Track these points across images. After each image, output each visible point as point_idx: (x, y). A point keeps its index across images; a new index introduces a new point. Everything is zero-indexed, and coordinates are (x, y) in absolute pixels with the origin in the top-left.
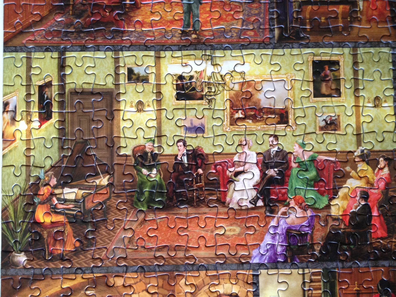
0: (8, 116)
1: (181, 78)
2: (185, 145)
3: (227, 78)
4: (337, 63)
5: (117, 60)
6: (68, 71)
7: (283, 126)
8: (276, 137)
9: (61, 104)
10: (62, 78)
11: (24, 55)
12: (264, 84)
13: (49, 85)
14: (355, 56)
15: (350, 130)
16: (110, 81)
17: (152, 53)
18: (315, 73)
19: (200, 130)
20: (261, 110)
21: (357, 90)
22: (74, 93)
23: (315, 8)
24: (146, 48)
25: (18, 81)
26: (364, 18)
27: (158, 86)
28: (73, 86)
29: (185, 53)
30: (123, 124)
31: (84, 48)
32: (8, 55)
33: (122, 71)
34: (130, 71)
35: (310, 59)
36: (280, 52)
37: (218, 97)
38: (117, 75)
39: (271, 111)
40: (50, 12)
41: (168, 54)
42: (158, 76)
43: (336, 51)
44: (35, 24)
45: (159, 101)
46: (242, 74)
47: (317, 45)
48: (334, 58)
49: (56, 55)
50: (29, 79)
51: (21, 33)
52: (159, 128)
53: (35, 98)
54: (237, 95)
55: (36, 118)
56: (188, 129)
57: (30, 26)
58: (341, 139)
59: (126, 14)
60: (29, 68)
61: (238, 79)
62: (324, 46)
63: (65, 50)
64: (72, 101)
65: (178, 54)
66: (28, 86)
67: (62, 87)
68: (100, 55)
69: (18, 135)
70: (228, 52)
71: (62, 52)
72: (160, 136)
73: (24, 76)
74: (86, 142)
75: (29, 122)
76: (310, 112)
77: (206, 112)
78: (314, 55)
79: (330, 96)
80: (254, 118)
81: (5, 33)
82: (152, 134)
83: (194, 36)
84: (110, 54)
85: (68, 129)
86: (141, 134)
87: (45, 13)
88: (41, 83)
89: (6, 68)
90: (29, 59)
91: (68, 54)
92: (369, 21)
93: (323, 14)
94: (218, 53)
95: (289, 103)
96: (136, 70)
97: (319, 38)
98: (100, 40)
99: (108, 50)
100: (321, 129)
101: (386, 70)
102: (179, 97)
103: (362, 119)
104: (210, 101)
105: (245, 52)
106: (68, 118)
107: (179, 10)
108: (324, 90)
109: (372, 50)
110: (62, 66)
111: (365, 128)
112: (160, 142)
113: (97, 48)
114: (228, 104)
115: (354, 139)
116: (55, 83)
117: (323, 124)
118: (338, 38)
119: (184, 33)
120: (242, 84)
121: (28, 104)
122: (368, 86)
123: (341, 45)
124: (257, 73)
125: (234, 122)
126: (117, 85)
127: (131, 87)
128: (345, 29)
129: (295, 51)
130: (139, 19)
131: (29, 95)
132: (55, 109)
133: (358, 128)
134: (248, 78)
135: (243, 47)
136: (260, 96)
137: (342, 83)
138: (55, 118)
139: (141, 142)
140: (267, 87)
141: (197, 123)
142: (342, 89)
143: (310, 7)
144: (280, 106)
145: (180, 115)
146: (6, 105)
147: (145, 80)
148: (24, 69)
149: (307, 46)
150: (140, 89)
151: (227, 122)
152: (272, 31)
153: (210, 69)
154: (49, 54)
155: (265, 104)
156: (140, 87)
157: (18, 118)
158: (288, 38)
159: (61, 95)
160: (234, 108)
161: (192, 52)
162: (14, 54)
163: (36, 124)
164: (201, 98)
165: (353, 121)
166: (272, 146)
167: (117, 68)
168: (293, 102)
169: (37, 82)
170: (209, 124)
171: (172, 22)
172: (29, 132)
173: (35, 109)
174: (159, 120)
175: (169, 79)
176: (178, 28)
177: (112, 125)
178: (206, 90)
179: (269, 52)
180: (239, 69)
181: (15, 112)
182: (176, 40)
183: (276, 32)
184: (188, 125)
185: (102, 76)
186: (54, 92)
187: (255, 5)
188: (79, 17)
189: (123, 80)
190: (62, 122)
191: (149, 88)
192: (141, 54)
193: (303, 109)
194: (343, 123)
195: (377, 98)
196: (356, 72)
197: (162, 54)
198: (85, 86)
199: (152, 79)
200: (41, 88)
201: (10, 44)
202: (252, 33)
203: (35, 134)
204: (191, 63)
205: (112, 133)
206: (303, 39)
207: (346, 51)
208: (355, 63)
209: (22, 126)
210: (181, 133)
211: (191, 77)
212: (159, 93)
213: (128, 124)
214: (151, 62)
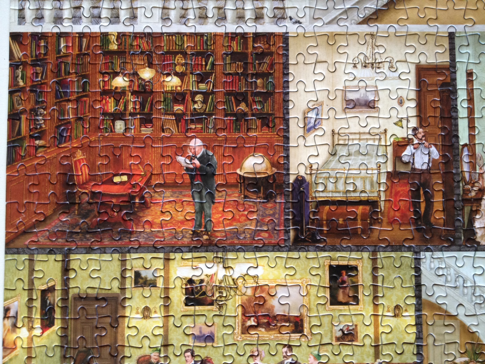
0: (9, 323)
1: (191, 281)
2: (193, 355)
3: (240, 281)
4: (355, 268)
5: (123, 262)
6: (72, 275)
7: (297, 336)
8: (290, 347)
9: (64, 309)
10: (66, 282)
11: (26, 257)
12: (279, 289)
13: (52, 289)
14: (374, 260)
15: (368, 341)
16: (116, 285)
17: (161, 255)
18: (332, 279)
19: (210, 338)
20: (275, 317)
21: (376, 298)
22: (79, 298)
23: (333, 208)
24: (155, 249)
25: (20, 285)
26: (385, 220)
27: (167, 289)
28: (76, 291)
29: (196, 255)
30: (128, 332)
31: (90, 250)
32: (10, 257)
33: (128, 274)
34: (137, 275)
35: (327, 263)
36: (295, 255)
37: (230, 303)
38: (123, 278)
39: (286, 318)
40: (55, 211)
41: (178, 256)
42: (166, 279)
43: (354, 255)
44: (39, 223)
45: (166, 307)
46: (255, 277)
47: (334, 249)
48: (352, 263)
49: (59, 257)
50: (31, 282)
51: (24, 233)
52: (166, 337)
53: (37, 304)
54: (249, 300)
55: (37, 324)
56: (197, 338)
57: (34, 226)
58: (358, 351)
59: (134, 213)
60: (32, 271)
61: (251, 283)
62: (342, 250)
63: (70, 251)
64: (76, 306)
65: (189, 255)
66: (31, 290)
67: (66, 291)
68: (106, 257)
69: (19, 343)
70: (241, 255)
71: (67, 255)
72: (166, 345)
73: (26, 280)
74: (88, 351)
75: (31, 329)
76: (326, 321)
77: (217, 320)
78: (332, 259)
79: (347, 304)
80: (268, 326)
81: (7, 233)
82: (158, 343)
83: (205, 237)
84: (116, 256)
85: (71, 337)
86: (146, 343)
87: (49, 212)
88: (44, 287)
89: (7, 270)
90: (31, 260)
91: (72, 257)
92: (391, 222)
93: (341, 215)
94: (230, 255)
95: (304, 311)
96: (144, 273)
97: (337, 241)
98: (106, 242)
99: (115, 251)
100: (338, 339)
101: (408, 277)
102: (188, 302)
103: (381, 329)
104: (221, 307)
105: (258, 255)
106: (71, 324)
107: (190, 209)
108: (341, 297)
109: (393, 254)
110: (66, 270)
111: (384, 339)
112: (166, 351)
113: (103, 250)
114: (240, 310)
115: (372, 351)
116: (58, 287)
117: (340, 334)
118: (356, 241)
119: (195, 233)
120: (256, 289)
121: (30, 308)
122: (388, 293)
123: (359, 248)
124: (271, 277)
125: (246, 330)
126: (123, 289)
127: (138, 292)
128: (364, 231)
129: (311, 255)
130: (149, 218)
131: (31, 300)
132: (58, 315)
133: (377, 339)
134: (261, 283)
135: (257, 249)
136: (274, 302)
137: (360, 289)
138: (58, 325)
139: (146, 351)
140: (281, 292)
141: (206, 331)
142: (360, 297)
143: (327, 207)
144: (295, 313)
145: (188, 322)
146: (7, 310)
147: (153, 284)
148: (26, 272)
149: (323, 250)
150: (147, 293)
151: (238, 330)
152: (287, 232)
153: (221, 273)
154: (52, 257)
155: (278, 310)
156: (147, 292)
157: (19, 324)
158: (304, 241)
159: (64, 300)
160: (245, 315)
161: (203, 254)
162: (16, 256)
163: (38, 332)
164: (212, 304)
165: (371, 332)
166: (286, 357)
167: (124, 271)
168: (309, 310)
169: (40, 286)
170: (219, 332)
171: (182, 222)
172: (31, 339)
173: (37, 315)
174: (165, 327)
175: (178, 283)
176: (189, 227)
177: (116, 333)
178: (217, 295)
179: (284, 255)
180: (252, 272)
181: (16, 317)
182: (186, 241)
183: (292, 234)
184: (197, 333)
185: (108, 280)
186: (57, 297)
187: (269, 205)
188: (85, 216)
189: (129, 284)
190: (64, 329)
191: (157, 292)
192: (149, 256)
193: (319, 317)
194: (362, 332)
195: (397, 307)
196: (375, 278)
197: (172, 256)
198: (90, 291)
199: (160, 283)
200: (44, 293)
201: (12, 245)
202: (266, 235)
203: (37, 342)
204: (202, 265)
205: (116, 340)
206: (319, 241)
207: (366, 255)
208: (375, 269)
209: (23, 333)
210: (190, 341)
211: (202, 281)
212: (167, 298)
213: (133, 332)
214: (159, 264)
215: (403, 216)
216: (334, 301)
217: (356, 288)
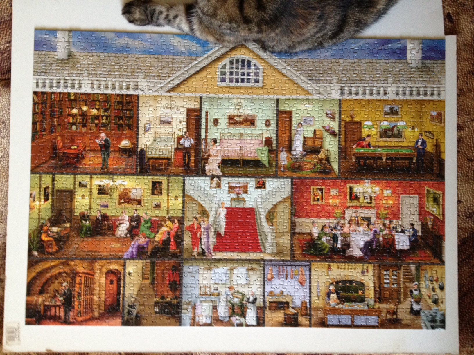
0: (32, 199)
1: (100, 186)
2: (100, 212)
3: (118, 187)
4: (161, 182)
5: (75, 178)
6: (56, 182)
7: (139, 206)
8: (136, 210)
9: (53, 195)
10: (53, 185)
11: (38, 175)
12: (133, 190)
13: (48, 187)
14: (168, 180)
15: (165, 208)
16: (72, 186)
17: (89, 176)
18: (153, 186)
19: (107, 206)
20: (131, 199)
21: (168, 193)
22: (58, 191)
23: (154, 160)
24: (87, 174)
25: (36, 186)
26: (173, 165)
27: (91, 189)
28: (57, 188)
29: (102, 176)
30: (76, 204)
31: (62, 173)
32: (32, 175)
33: (76, 183)
34: (80, 183)
35: (151, 180)
36: (139, 177)
37: (114, 194)
38: (75, 184)
39: (134, 200)
40: (49, 159)
41: (95, 176)
42: (91, 185)
43: (161, 178)
44: (43, 163)
45: (91, 195)
46: (124, 185)
47: (154, 175)
48: (160, 181)
49: (51, 176)
50: (40, 185)
51: (38, 167)
52: (90, 205)
53: (42, 193)
54: (122, 193)
56: (102, 206)
57: (41, 164)
58: (161, 212)
59: (79, 160)
60: (41, 180)
61: (122, 187)
62: (157, 175)
63: (55, 174)
64: (57, 194)
65: (99, 176)
66: (40, 188)
67: (53, 188)
68: (68, 176)
69: (35, 207)
70: (119, 177)
71: (54, 175)
72: (90, 208)
73: (38, 183)
74: (61, 210)
75: (40, 201)
76: (150, 201)
77: (109, 200)
78: (153, 179)
79: (157, 195)
80: (128, 203)
81: (32, 167)
82: (87, 208)
83: (106, 170)
84: (72, 176)
85: (55, 204)
86: (83, 207)
87: (47, 159)
88: (45, 187)
89: (31, 180)
90: (40, 177)
91: (56, 176)
92: (175, 167)
93: (157, 163)
94: (115, 177)
95: (142, 198)
96: (82, 183)
97: (155, 173)
98: (68, 171)
99: (72, 174)
100: (154, 207)
101: (180, 186)
102: (99, 193)
103: (170, 204)
104: (111, 195)
105: (126, 177)
106: (55, 200)
107: (100, 160)
108: (156, 192)
109: (175, 178)
110: (53, 180)
111: (170, 208)
112: (90, 210)
113: (67, 174)
114: (118, 197)
115: (166, 212)
116: (50, 187)
117: (154, 206)
118: (162, 172)
119: (102, 168)
120: (124, 189)
121: (40, 194)
122: (173, 192)
123: (163, 175)
124: (130, 185)
125: (120, 204)
126: (75, 188)
127: (80, 189)
128: (165, 169)
129: (145, 177)
130: (84, 162)
131: (40, 191)
132: (50, 197)
133: (168, 208)
134: (126, 187)
135: (125, 175)
136: (131, 194)
137: (163, 190)
138: (50, 201)
139: (83, 210)
140: (134, 191)
141: (105, 204)
142: (163, 192)
143: (152, 160)
144: (138, 198)
145: (99, 201)
146: (31, 194)
147: (86, 186)
148: (39, 181)
149: (150, 175)
150: (84, 190)
151: (117, 203)
152: (137, 169)
153: (111, 183)
154: (48, 176)
155: (132, 197)
156: (83, 189)
157: (36, 200)
158: (143, 172)
159: (53, 191)
160: (120, 198)
161: (105, 176)
162: (35, 175)
163: (42, 202)
164: (108, 194)
165: (166, 205)
166: (135, 213)
167: (75, 181)
168: (144, 197)
169: (44, 186)
170: (110, 204)
171: (97, 164)
172: (40, 205)
173: (42, 197)
174: (90, 202)
175: (95, 186)
176: (100, 166)
177: (72, 204)
178: (110, 191)
179: (135, 177)
180: (123, 183)
181: (34, 197)
182: (98, 171)
183: (138, 170)
184: (102, 204)
185: (69, 184)
186: (50, 190)
187: (130, 159)
188: (60, 161)
189: (77, 186)
190: (53, 202)
191: (88, 189)
192: (84, 176)
193: (147, 200)
194: (162, 205)
195: (176, 197)
196: (168, 186)
197: (93, 176)
198: (62, 188)
199: (88, 186)
200: (45, 189)
201: (33, 171)
202: (128, 170)
203: (42, 207)
204: (104, 180)
205: (71, 206)
206: (148, 172)
207: (165, 178)
208: (169, 183)
209: (37, 203)
210: (99, 208)
211: (104, 186)
212: (91, 192)
213: (78, 204)
214: (88, 180)
215: (180, 164)
216: (153, 194)
217: (161, 189)
